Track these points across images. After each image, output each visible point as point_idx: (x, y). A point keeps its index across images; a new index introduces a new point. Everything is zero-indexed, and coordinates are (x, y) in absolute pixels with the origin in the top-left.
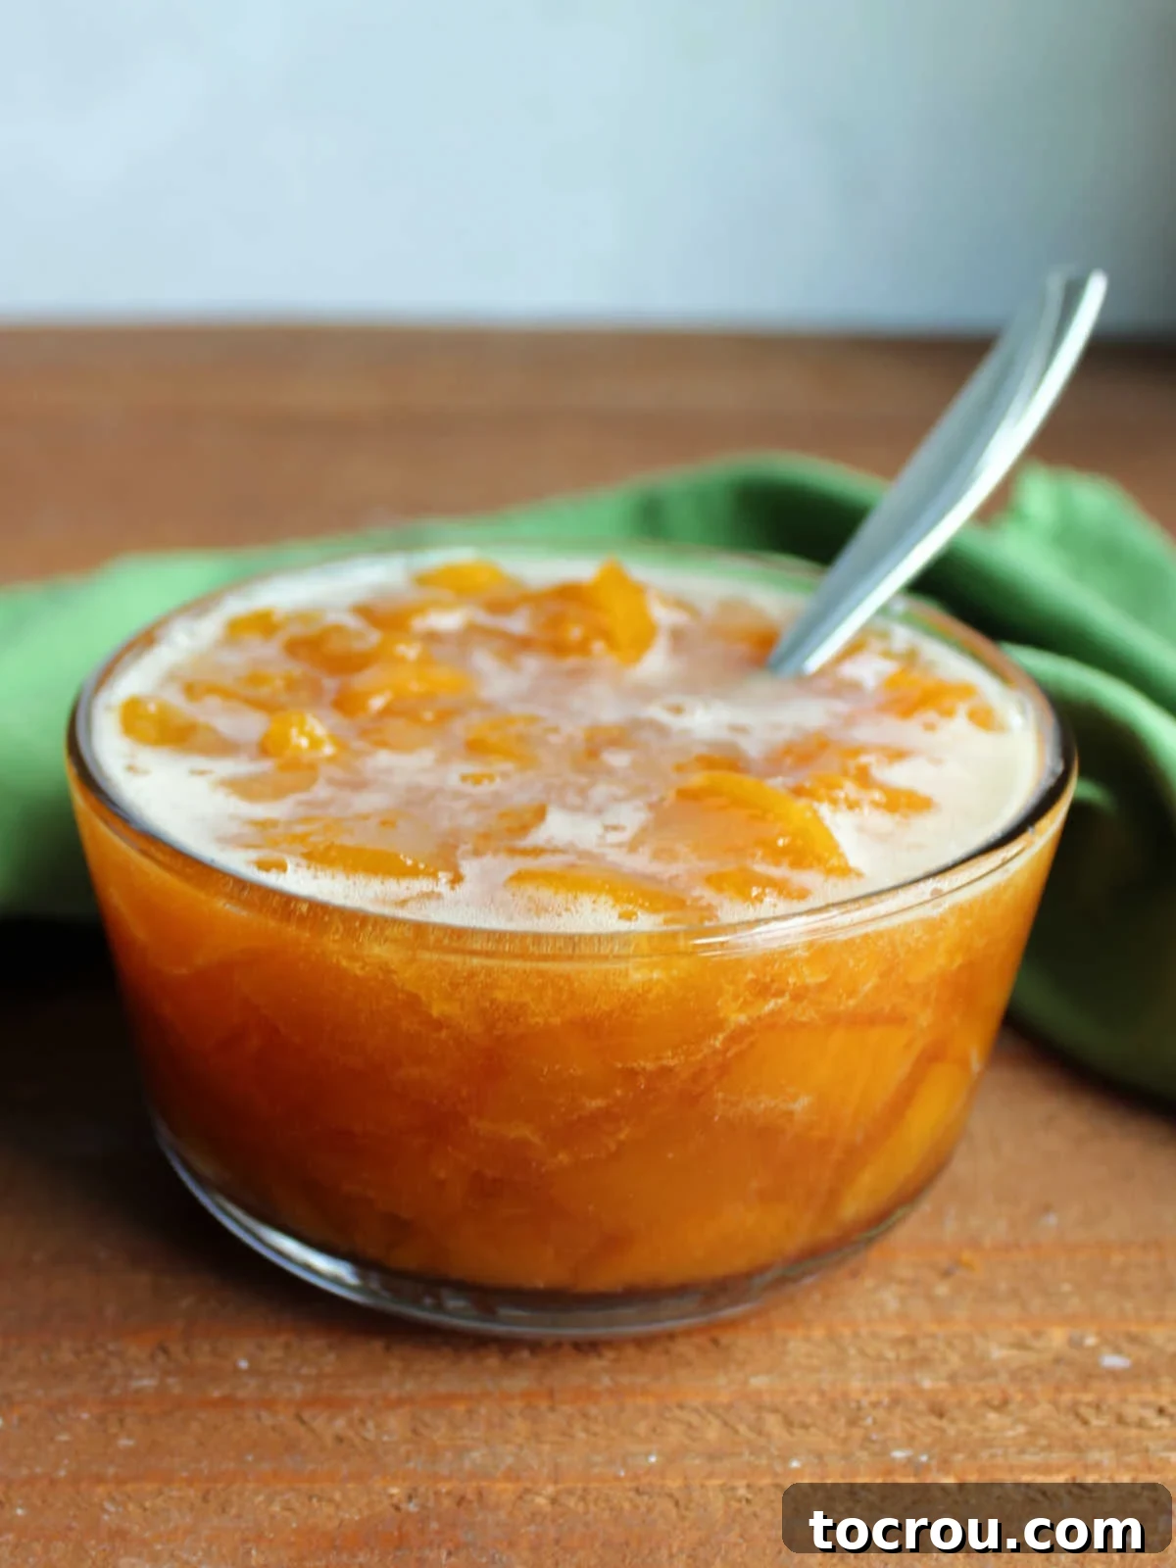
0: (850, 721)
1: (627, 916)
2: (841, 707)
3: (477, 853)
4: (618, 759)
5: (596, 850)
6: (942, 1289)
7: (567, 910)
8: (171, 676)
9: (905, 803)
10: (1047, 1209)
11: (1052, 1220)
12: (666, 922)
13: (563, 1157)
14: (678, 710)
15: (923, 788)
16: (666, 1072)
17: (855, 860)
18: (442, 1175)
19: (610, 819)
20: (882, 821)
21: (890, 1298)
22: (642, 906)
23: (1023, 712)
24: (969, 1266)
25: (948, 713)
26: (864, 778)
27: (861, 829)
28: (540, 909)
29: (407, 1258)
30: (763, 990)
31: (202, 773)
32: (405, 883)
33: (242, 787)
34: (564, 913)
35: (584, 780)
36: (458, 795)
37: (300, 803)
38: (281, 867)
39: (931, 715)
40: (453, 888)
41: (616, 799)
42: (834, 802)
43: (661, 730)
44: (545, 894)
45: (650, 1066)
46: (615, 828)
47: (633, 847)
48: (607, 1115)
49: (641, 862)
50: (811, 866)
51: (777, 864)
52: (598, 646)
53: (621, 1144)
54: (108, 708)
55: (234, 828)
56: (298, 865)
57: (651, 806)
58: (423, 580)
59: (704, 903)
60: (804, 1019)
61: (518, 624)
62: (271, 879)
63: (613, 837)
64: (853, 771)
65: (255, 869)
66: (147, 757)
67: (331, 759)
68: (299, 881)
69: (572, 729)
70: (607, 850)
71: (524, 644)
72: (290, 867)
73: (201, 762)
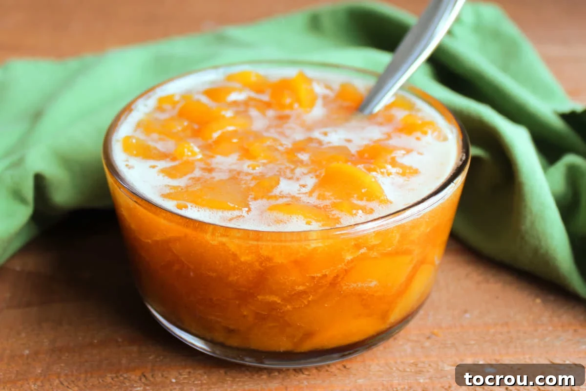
0: (389, 136)
1: (308, 223)
2: (385, 129)
3: (255, 199)
4: (304, 157)
5: (297, 196)
6: (427, 344)
7: (288, 221)
8: (139, 125)
9: (409, 172)
10: (466, 312)
11: (468, 315)
12: (323, 225)
13: (289, 307)
14: (325, 134)
15: (415, 165)
16: (325, 276)
17: (390, 198)
18: (245, 313)
19: (302, 182)
20: (400, 180)
21: (408, 347)
22: (314, 219)
23: (452, 132)
24: (437, 335)
25: (425, 133)
26: (394, 163)
27: (393, 184)
28: (278, 221)
29: (234, 342)
30: (358, 246)
31: (154, 167)
32: (230, 212)
33: (169, 173)
34: (287, 222)
35: (293, 167)
36: (248, 174)
37: (190, 179)
38: (186, 207)
39: (419, 134)
40: (248, 214)
41: (304, 174)
42: (382, 173)
43: (320, 143)
44: (280, 216)
45: (319, 275)
46: (304, 186)
47: (310, 193)
48: (304, 292)
49: (313, 200)
50: (374, 200)
51: (362, 200)
52: (296, 106)
53: (309, 302)
54: (118, 141)
55: (168, 191)
56: (192, 206)
57: (317, 176)
58: (230, 78)
59: (336, 217)
60: (373, 256)
61: (265, 98)
62: (183, 212)
63: (304, 190)
64: (389, 161)
65: (177, 209)
66: (133, 161)
67: (201, 160)
68: (193, 212)
69: (288, 144)
70: (301, 195)
71: (268, 105)
72: (189, 207)
73: (152, 163)
